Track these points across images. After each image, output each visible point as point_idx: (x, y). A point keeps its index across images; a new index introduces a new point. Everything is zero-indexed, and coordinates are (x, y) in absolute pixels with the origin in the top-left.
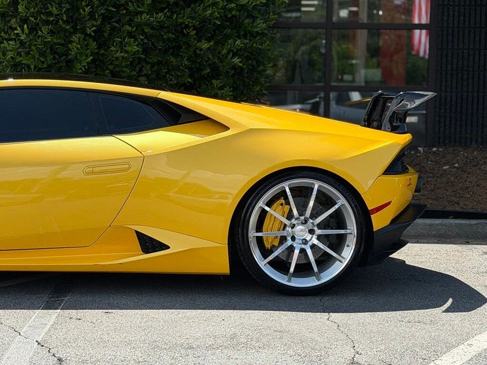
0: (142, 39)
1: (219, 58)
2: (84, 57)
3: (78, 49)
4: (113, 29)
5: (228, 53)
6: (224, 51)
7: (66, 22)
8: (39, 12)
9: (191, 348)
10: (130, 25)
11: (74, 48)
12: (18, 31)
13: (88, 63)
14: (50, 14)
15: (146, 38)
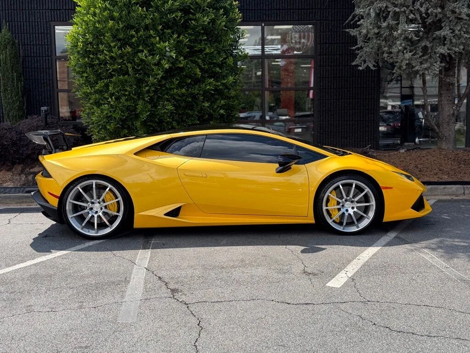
0: (173, 102)
1: (213, 110)
2: (145, 112)
3: (141, 108)
4: (159, 97)
5: (218, 108)
6: (215, 107)
7: (135, 94)
8: (120, 90)
9: (223, 268)
10: (167, 95)
11: (140, 107)
12: (110, 100)
13: (147, 115)
14: (126, 90)
15: (175, 101)
